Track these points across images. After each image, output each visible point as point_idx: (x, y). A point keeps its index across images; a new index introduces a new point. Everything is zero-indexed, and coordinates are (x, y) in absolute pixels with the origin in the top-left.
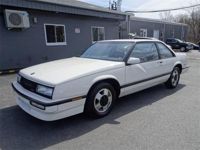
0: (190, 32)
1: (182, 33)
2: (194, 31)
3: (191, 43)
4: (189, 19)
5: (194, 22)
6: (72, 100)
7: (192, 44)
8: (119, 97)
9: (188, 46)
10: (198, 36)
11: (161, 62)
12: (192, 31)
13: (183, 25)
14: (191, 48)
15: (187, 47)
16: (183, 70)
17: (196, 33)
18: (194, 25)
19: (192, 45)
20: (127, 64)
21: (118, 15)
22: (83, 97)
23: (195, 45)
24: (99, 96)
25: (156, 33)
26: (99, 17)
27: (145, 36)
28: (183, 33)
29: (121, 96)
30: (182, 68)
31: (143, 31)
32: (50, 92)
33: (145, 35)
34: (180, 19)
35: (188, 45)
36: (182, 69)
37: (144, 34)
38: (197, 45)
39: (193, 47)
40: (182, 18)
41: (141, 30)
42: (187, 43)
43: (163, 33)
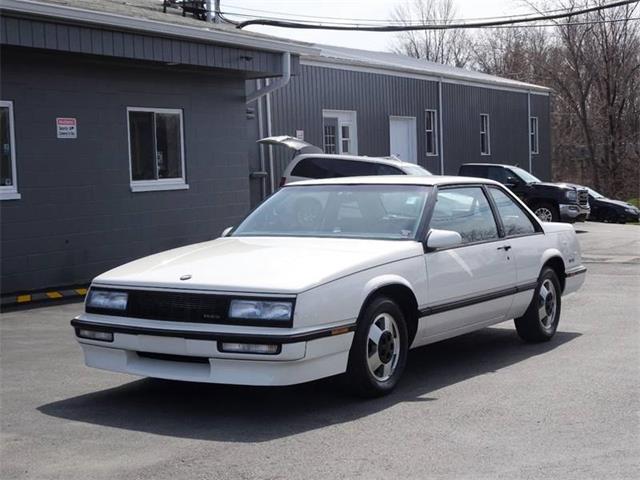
0: (567, 127)
1: (530, 134)
2: (584, 120)
3: (580, 188)
4: (556, 51)
5: (582, 72)
6: (330, 332)
7: (582, 192)
8: (412, 347)
9: (566, 201)
10: (606, 148)
11: (507, 248)
12: (577, 119)
13: (528, 89)
14: (583, 212)
15: (561, 206)
16: (567, 279)
17: (595, 128)
18: (580, 85)
19: (584, 198)
20: (428, 250)
21: (249, 54)
22: (350, 329)
23: (596, 195)
24: (375, 334)
25: (402, 132)
26: (163, 64)
27: (346, 150)
28: (533, 131)
29: (416, 343)
30: (567, 271)
31: (336, 119)
32: (279, 312)
33: (345, 144)
34: (509, 47)
35: (568, 194)
36: (566, 276)
37: (341, 139)
38: (606, 196)
39: (588, 206)
40: (517, 45)
41: (327, 114)
42: (562, 186)
43: (438, 130)
